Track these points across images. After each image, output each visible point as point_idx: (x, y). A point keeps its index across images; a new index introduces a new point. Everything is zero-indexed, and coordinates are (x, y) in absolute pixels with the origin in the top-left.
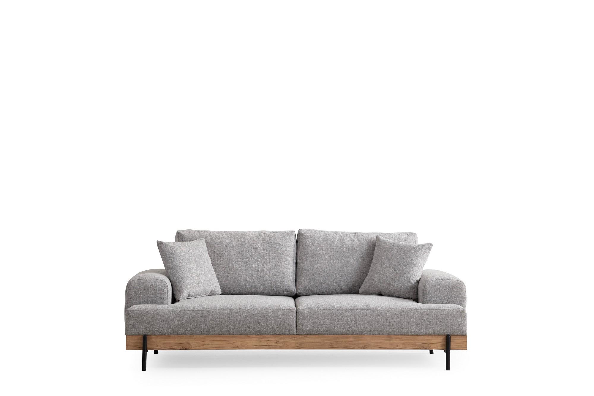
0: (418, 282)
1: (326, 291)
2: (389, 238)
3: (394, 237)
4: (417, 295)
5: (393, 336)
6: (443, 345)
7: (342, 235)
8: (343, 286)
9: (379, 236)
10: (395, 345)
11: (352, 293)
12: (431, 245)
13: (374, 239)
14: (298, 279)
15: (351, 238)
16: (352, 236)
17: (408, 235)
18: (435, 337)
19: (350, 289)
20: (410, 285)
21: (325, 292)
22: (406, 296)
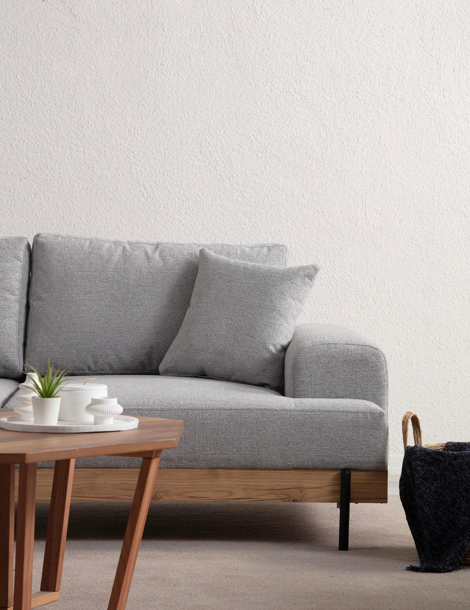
0: (285, 349)
1: (89, 368)
2: (229, 254)
3: (239, 253)
4: (282, 377)
5: (221, 471)
6: (333, 492)
7: (127, 247)
8: (126, 356)
9: (207, 250)
10: (225, 491)
11: (147, 371)
12: (315, 269)
13: (195, 255)
14: (28, 342)
15: (146, 254)
16: (150, 251)
17: (269, 250)
18: (315, 473)
19: (142, 363)
20: (267, 355)
21: (87, 369)
22: (258, 380)
